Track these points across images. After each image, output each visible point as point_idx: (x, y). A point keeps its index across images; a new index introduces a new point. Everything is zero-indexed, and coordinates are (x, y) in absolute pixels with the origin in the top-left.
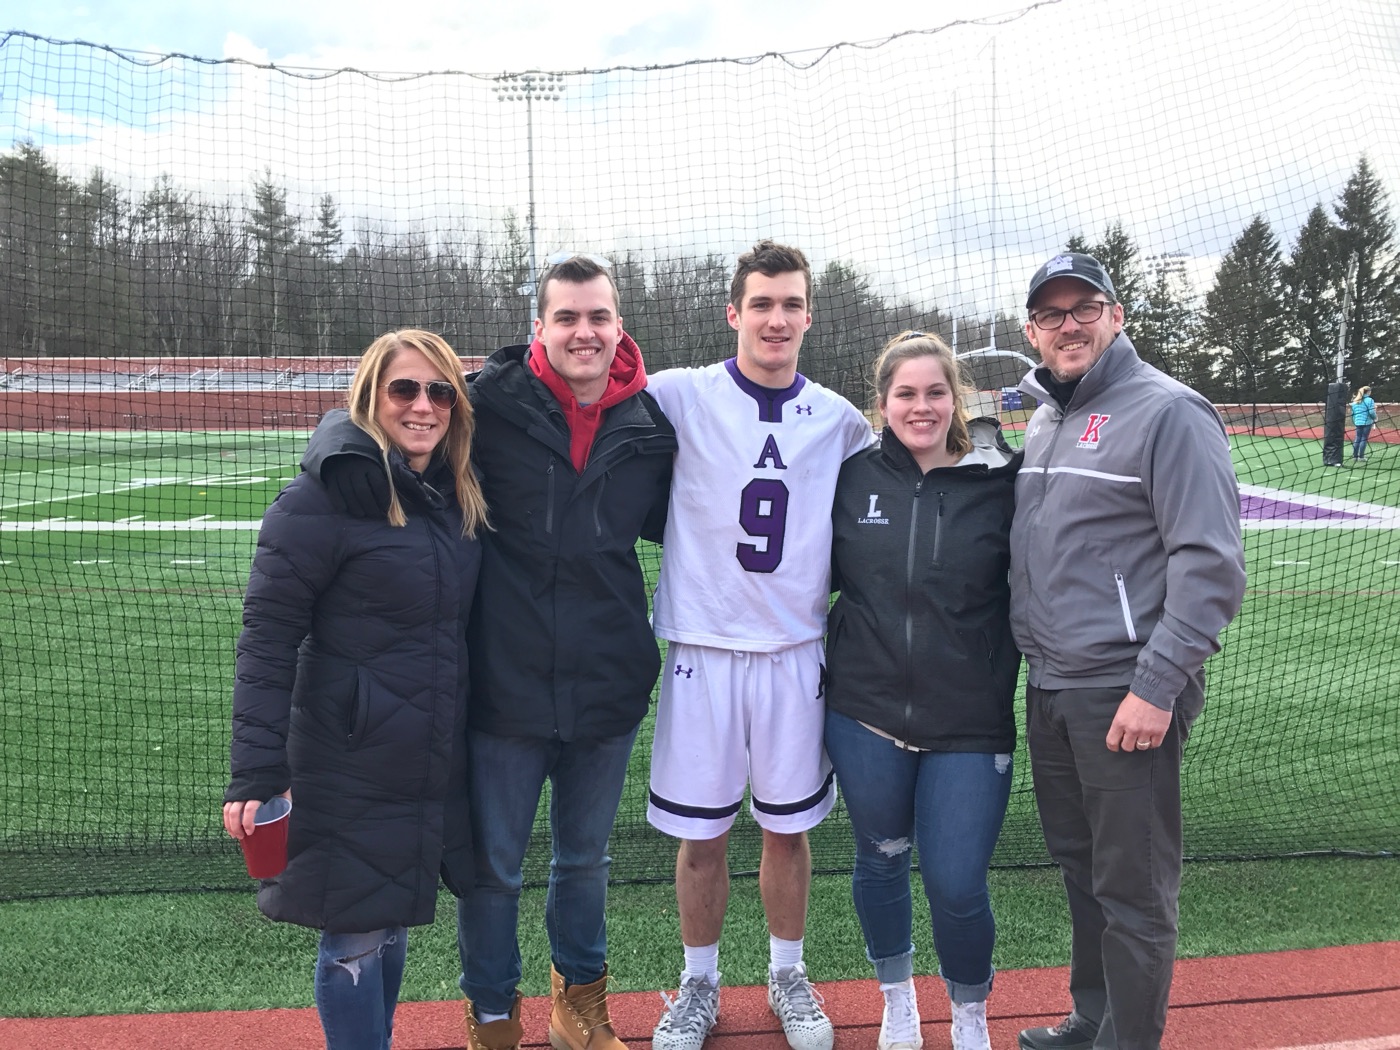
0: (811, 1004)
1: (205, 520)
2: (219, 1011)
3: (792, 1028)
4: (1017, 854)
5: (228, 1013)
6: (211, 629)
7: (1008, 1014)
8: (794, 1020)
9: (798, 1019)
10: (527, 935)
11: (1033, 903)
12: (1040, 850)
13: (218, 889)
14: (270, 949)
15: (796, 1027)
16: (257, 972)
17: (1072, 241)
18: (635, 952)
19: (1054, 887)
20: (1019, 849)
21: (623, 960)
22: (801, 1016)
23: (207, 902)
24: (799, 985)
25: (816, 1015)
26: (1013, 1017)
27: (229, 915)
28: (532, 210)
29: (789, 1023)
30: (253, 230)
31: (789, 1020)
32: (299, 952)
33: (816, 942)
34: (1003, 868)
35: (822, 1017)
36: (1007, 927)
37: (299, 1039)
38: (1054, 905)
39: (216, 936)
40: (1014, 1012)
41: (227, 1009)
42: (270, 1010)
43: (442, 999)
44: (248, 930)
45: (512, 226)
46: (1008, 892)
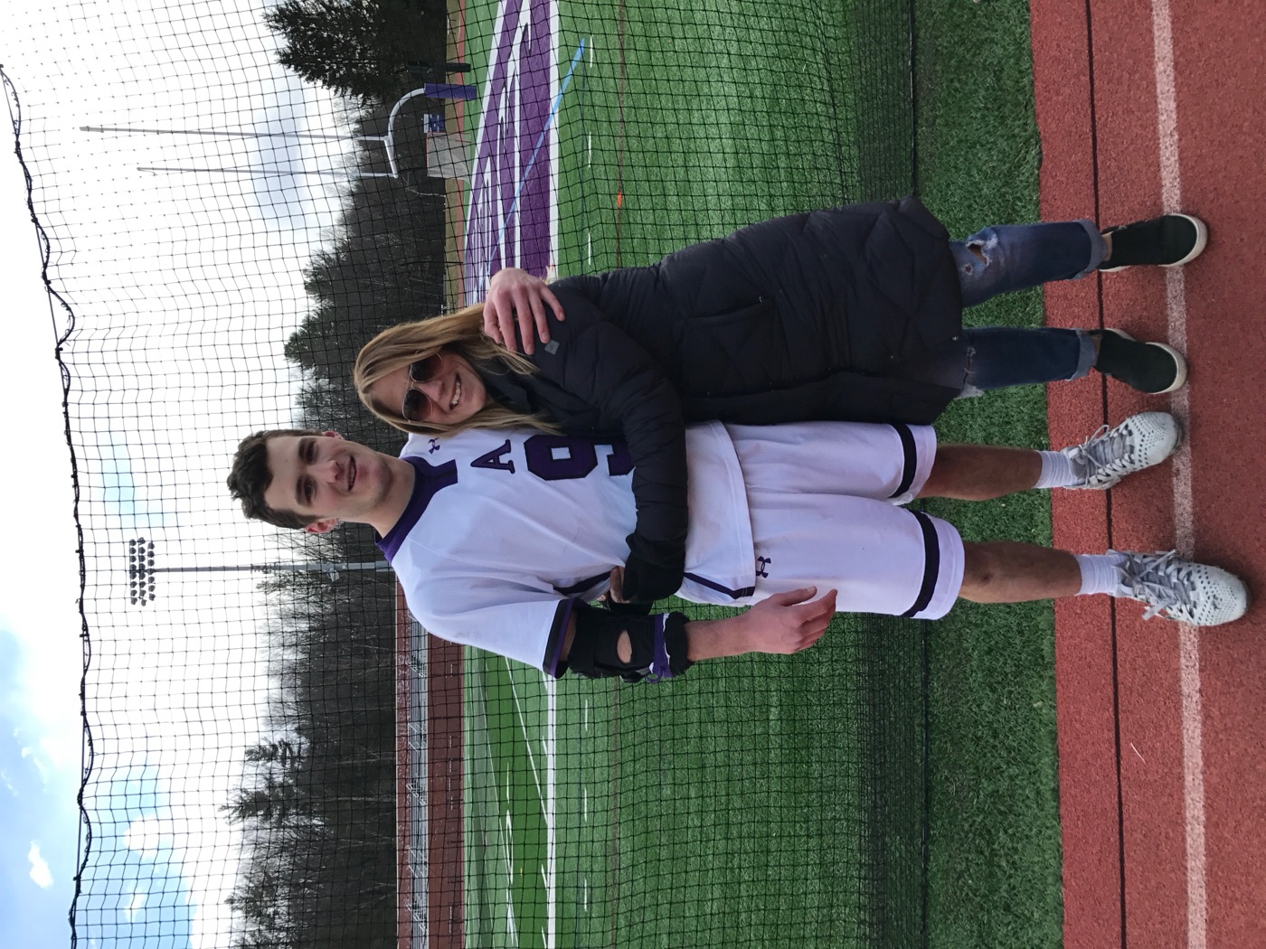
0: (1112, 439)
1: (546, 873)
2: (1063, 937)
3: (1142, 459)
4: (900, 108)
5: (1066, 928)
6: (652, 883)
7: (1089, 112)
8: (1132, 456)
9: (1132, 452)
10: (982, 614)
11: (956, 90)
12: (895, 85)
13: (924, 917)
14: (991, 875)
15: (1142, 454)
16: (1019, 892)
17: (282, 62)
18: (1003, 505)
19: (938, 68)
20: (894, 105)
21: (1013, 518)
22: (1128, 449)
23: (938, 931)
24: (1090, 453)
25: (1125, 432)
26: (1093, 106)
27: (952, 911)
28: (258, 568)
29: (1136, 462)
30: (279, 821)
31: (1132, 462)
32: (995, 846)
33: (996, 317)
34: (915, 122)
35: (1126, 427)
36: (984, 117)
37: (1100, 860)
38: (958, 68)
39: (975, 927)
40: (1087, 105)
41: (1061, 930)
42: (1064, 886)
43: (1054, 707)
44: (970, 894)
45: (274, 585)
46: (942, 116)
